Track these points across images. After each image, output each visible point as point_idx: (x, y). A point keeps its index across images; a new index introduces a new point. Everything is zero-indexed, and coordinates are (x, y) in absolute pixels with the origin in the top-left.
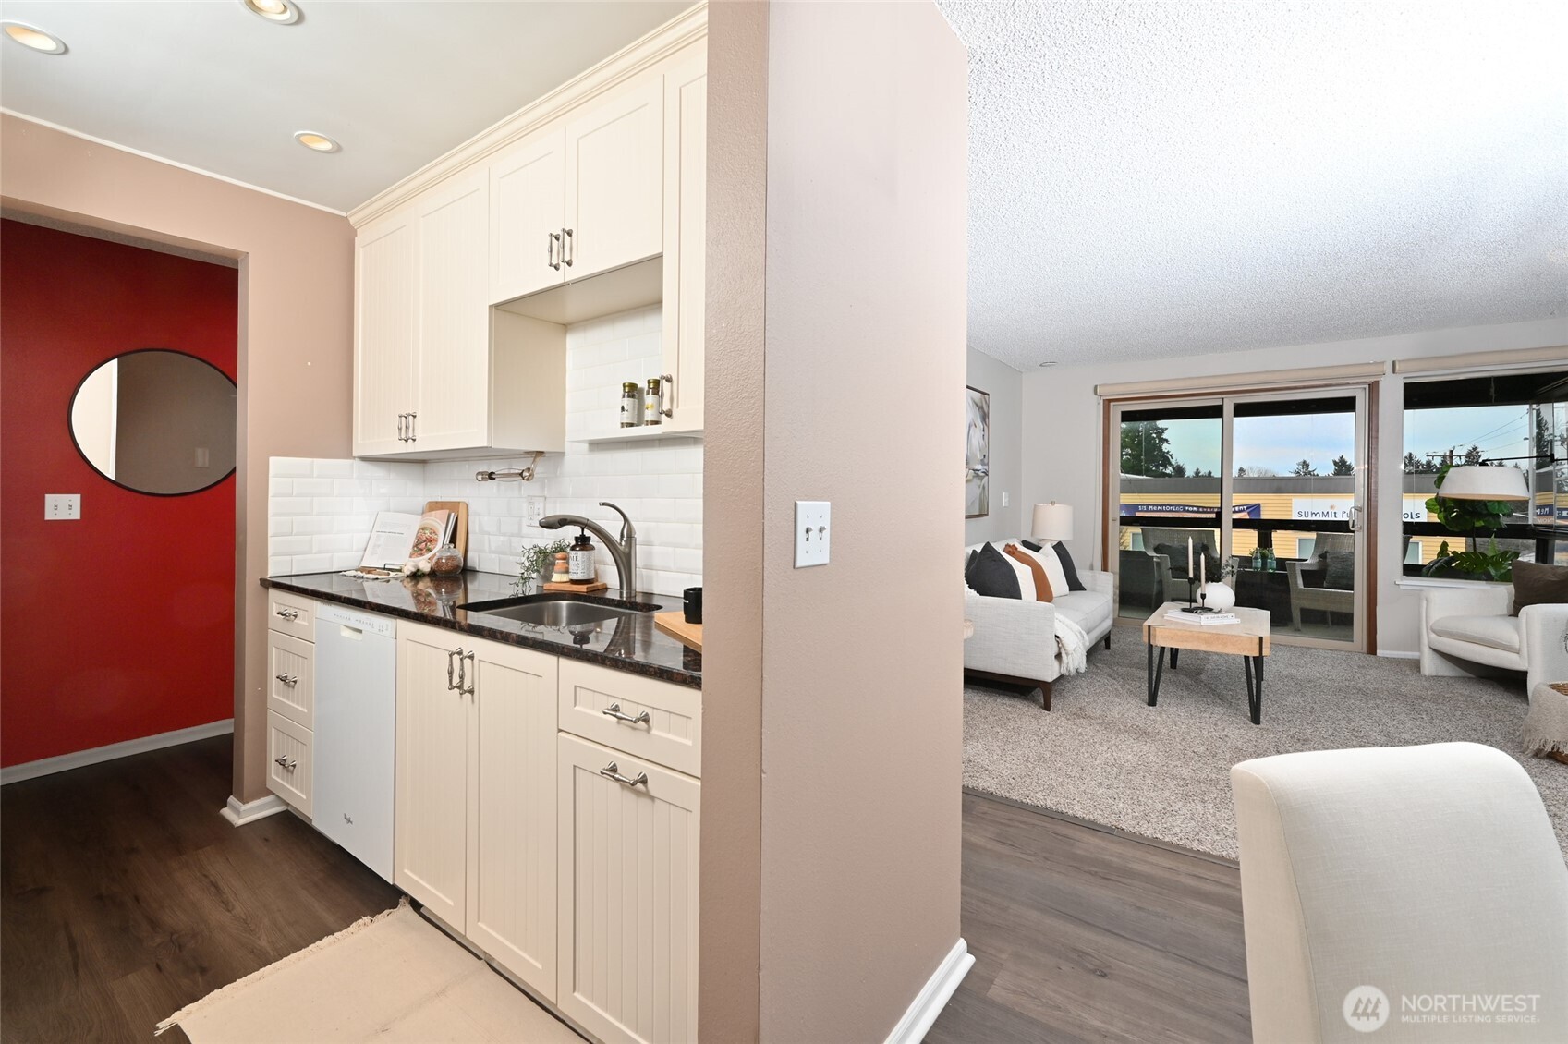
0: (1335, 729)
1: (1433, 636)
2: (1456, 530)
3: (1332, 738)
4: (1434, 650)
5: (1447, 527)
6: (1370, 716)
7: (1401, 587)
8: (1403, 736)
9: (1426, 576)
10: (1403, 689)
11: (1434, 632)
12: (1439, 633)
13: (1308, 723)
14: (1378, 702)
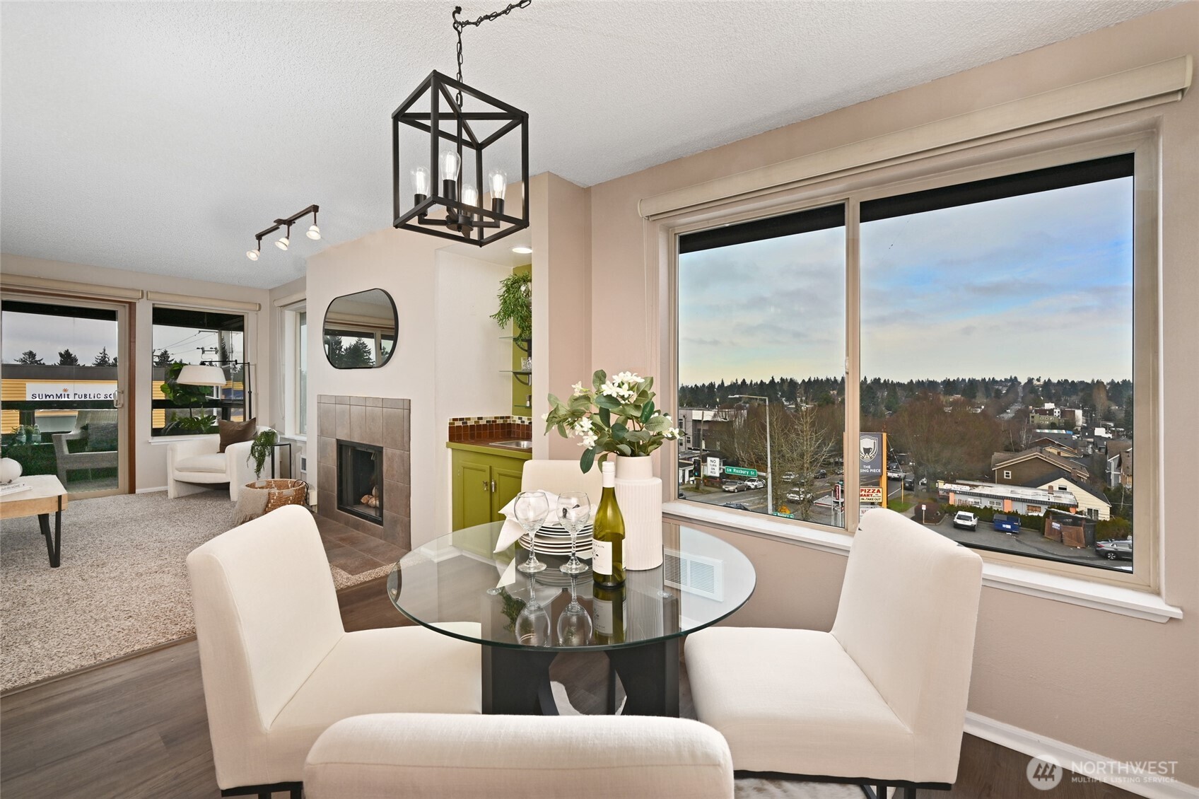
0: (123, 549)
1: (177, 473)
2: (180, 404)
3: (123, 556)
4: (176, 481)
5: (175, 402)
6: (145, 533)
7: (152, 444)
8: (170, 538)
9: (164, 435)
10: (161, 511)
11: (177, 469)
12: (180, 470)
13: (101, 552)
14: (147, 523)
